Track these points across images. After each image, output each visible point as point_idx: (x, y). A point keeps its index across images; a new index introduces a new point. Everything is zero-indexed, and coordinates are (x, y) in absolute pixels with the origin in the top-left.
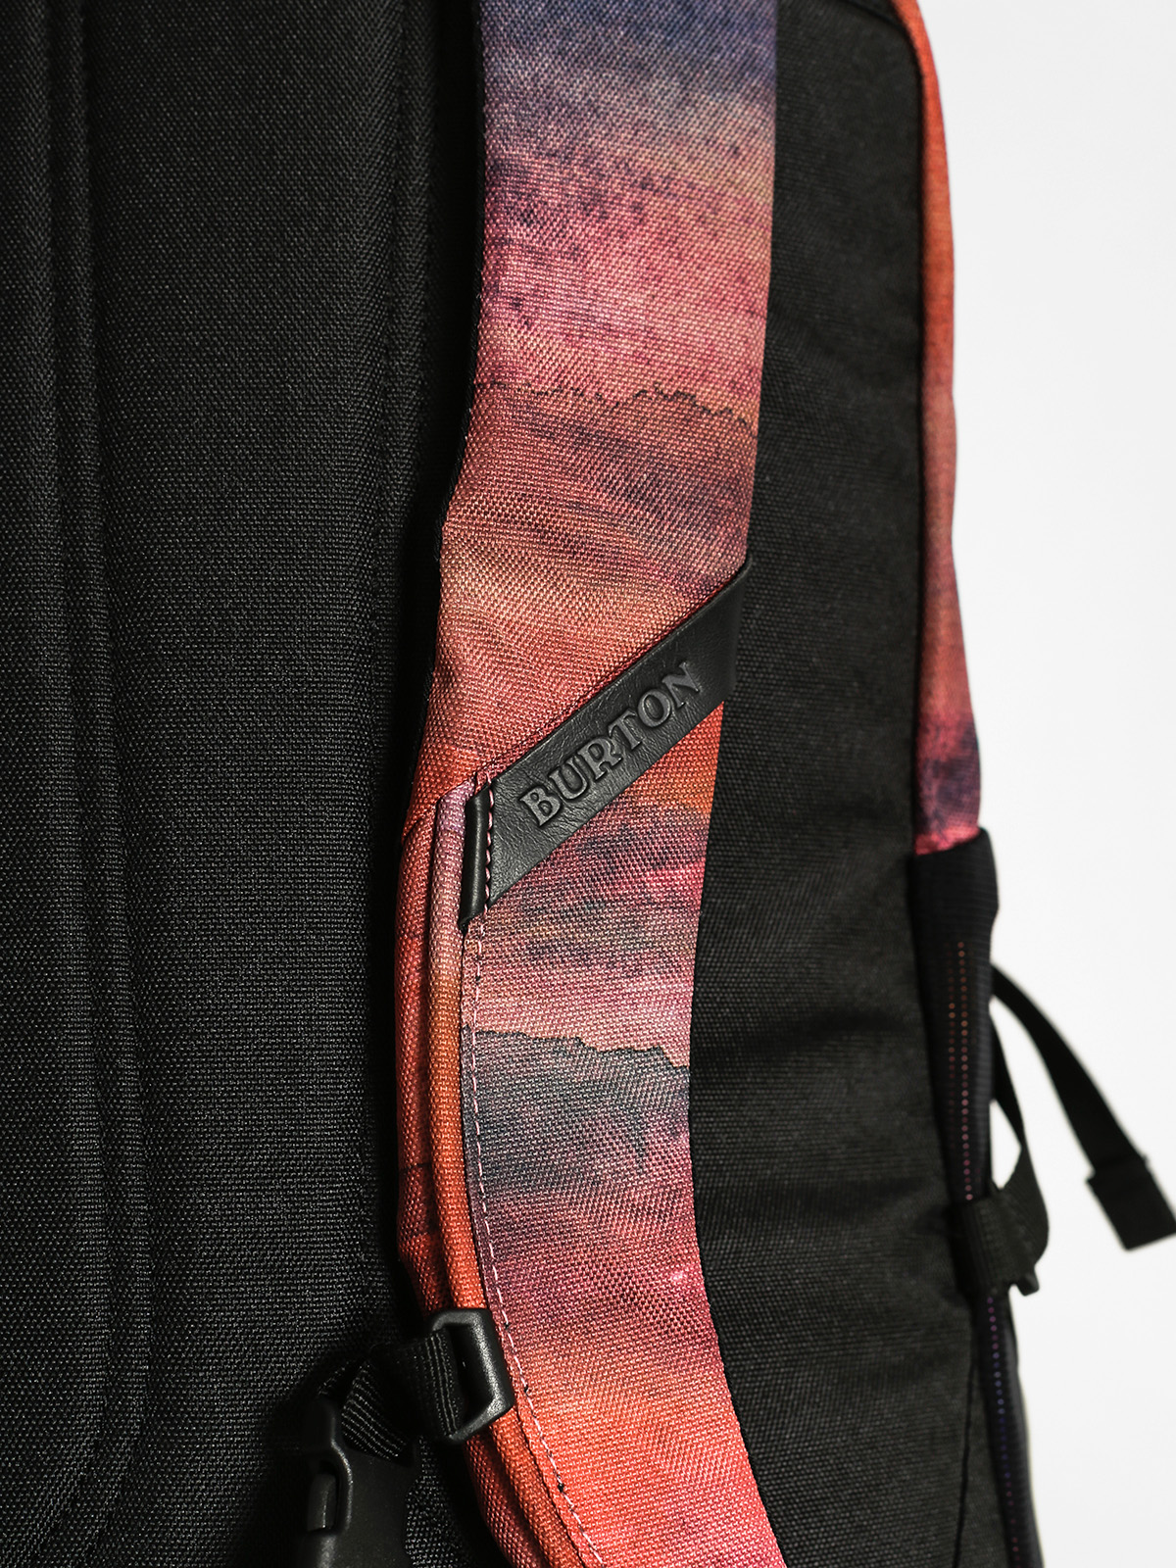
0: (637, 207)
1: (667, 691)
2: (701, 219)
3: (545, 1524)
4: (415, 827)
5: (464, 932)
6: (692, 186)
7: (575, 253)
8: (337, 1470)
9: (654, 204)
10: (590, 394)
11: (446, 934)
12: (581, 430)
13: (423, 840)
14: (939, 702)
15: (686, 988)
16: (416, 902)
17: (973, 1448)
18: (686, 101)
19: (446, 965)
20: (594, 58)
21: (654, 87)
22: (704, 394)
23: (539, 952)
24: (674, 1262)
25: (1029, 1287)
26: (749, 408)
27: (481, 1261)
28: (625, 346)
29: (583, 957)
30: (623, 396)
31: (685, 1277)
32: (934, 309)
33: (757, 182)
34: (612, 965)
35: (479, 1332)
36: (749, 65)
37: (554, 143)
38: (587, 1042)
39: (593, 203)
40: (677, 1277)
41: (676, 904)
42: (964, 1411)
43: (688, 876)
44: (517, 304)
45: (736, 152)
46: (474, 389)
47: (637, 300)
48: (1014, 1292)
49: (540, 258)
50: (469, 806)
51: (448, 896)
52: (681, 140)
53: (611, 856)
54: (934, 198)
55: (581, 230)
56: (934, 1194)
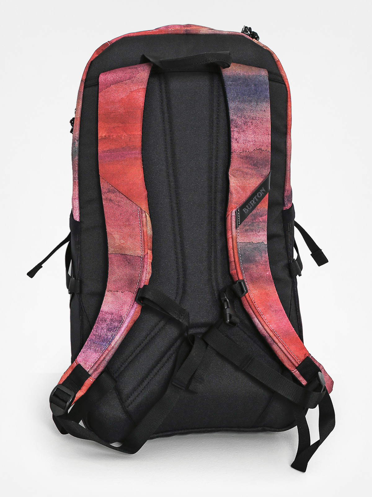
0: (251, 122)
1: (261, 192)
2: (261, 122)
3: (253, 307)
4: (228, 215)
5: (236, 229)
6: (259, 118)
7: (244, 131)
8: (226, 301)
9: (254, 121)
10: (247, 151)
11: (234, 230)
12: (247, 157)
13: (229, 217)
14: (287, 188)
15: (266, 233)
16: (229, 225)
17: (292, 300)
18: (257, 104)
19: (234, 234)
20: (244, 101)
21: (252, 104)
22: (263, 148)
23: (246, 230)
24: (267, 271)
25: (300, 275)
26: (269, 149)
27: (242, 273)
28: (251, 143)
29: (252, 231)
30: (252, 151)
31: (269, 273)
32: (289, 127)
33: (268, 115)
34: (256, 231)
35: (242, 283)
36: (266, 97)
37: (239, 115)
38: (253, 242)
39: (245, 123)
40: (268, 273)
41: (264, 222)
42: (291, 294)
43: (265, 218)
44: (236, 140)
45: (265, 110)
46: (231, 152)
47: (253, 136)
48: (298, 276)
49: (239, 133)
50: (236, 212)
51: (234, 225)
52: (257, 111)
53: (255, 217)
54: (289, 110)
55: (244, 127)
56: (286, 261)
